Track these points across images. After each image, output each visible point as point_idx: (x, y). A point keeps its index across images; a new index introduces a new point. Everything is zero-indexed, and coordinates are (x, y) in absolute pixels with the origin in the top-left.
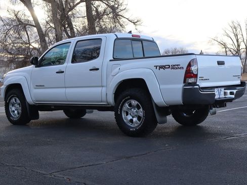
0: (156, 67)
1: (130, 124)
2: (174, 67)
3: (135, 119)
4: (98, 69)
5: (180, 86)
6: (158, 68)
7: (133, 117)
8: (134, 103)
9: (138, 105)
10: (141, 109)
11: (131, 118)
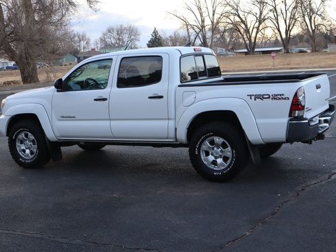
0: (251, 95)
1: (212, 167)
2: (276, 97)
3: (220, 161)
4: (161, 97)
5: (285, 120)
6: (253, 97)
7: (216, 158)
8: (218, 140)
9: (224, 143)
10: (229, 148)
11: (214, 159)
